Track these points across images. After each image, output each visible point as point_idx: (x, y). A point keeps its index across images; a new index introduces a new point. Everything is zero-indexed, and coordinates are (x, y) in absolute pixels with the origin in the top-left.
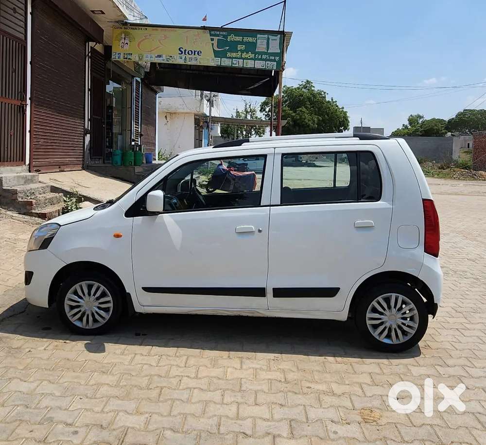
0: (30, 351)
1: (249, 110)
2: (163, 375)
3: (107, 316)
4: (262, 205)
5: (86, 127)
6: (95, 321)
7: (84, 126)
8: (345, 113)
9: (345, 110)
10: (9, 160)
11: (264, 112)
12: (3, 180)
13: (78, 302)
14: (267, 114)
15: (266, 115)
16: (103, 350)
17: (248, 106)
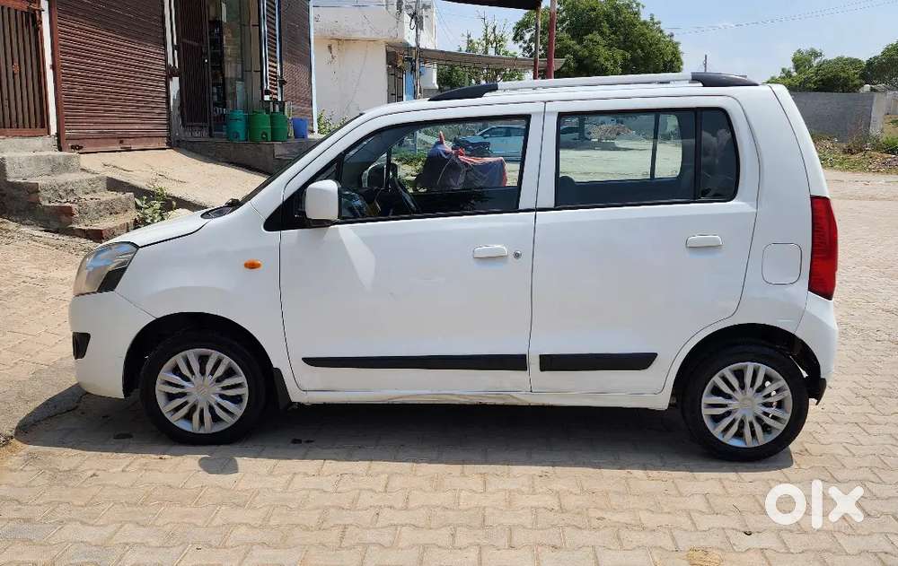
0: (94, 475)
1: (492, 38)
2: (347, 506)
3: (239, 411)
4: (520, 208)
5: (170, 62)
6: (216, 419)
7: (166, 61)
8: (675, 46)
9: (675, 39)
10: (15, 125)
11: (521, 43)
12: (7, 163)
13: (183, 387)
14: (526, 45)
15: (524, 49)
16: (235, 469)
17: (490, 30)
